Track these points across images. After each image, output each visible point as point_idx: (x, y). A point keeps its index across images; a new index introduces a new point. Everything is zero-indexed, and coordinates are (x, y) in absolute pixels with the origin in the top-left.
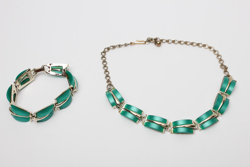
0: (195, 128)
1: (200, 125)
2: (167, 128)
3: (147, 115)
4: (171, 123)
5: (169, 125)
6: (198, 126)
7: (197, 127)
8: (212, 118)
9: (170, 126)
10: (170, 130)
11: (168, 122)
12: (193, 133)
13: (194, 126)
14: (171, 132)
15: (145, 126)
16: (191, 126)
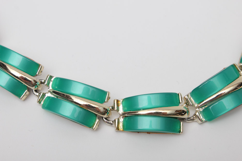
0: (186, 116)
1: (201, 107)
2: (105, 116)
3: (51, 77)
4: (118, 101)
5: (113, 108)
6: (197, 111)
7: (192, 113)
8: (236, 88)
9: (116, 109)
10: (115, 121)
11: (109, 98)
12: (180, 132)
13: (183, 111)
14: (118, 129)
15: (44, 107)
16: (176, 111)
